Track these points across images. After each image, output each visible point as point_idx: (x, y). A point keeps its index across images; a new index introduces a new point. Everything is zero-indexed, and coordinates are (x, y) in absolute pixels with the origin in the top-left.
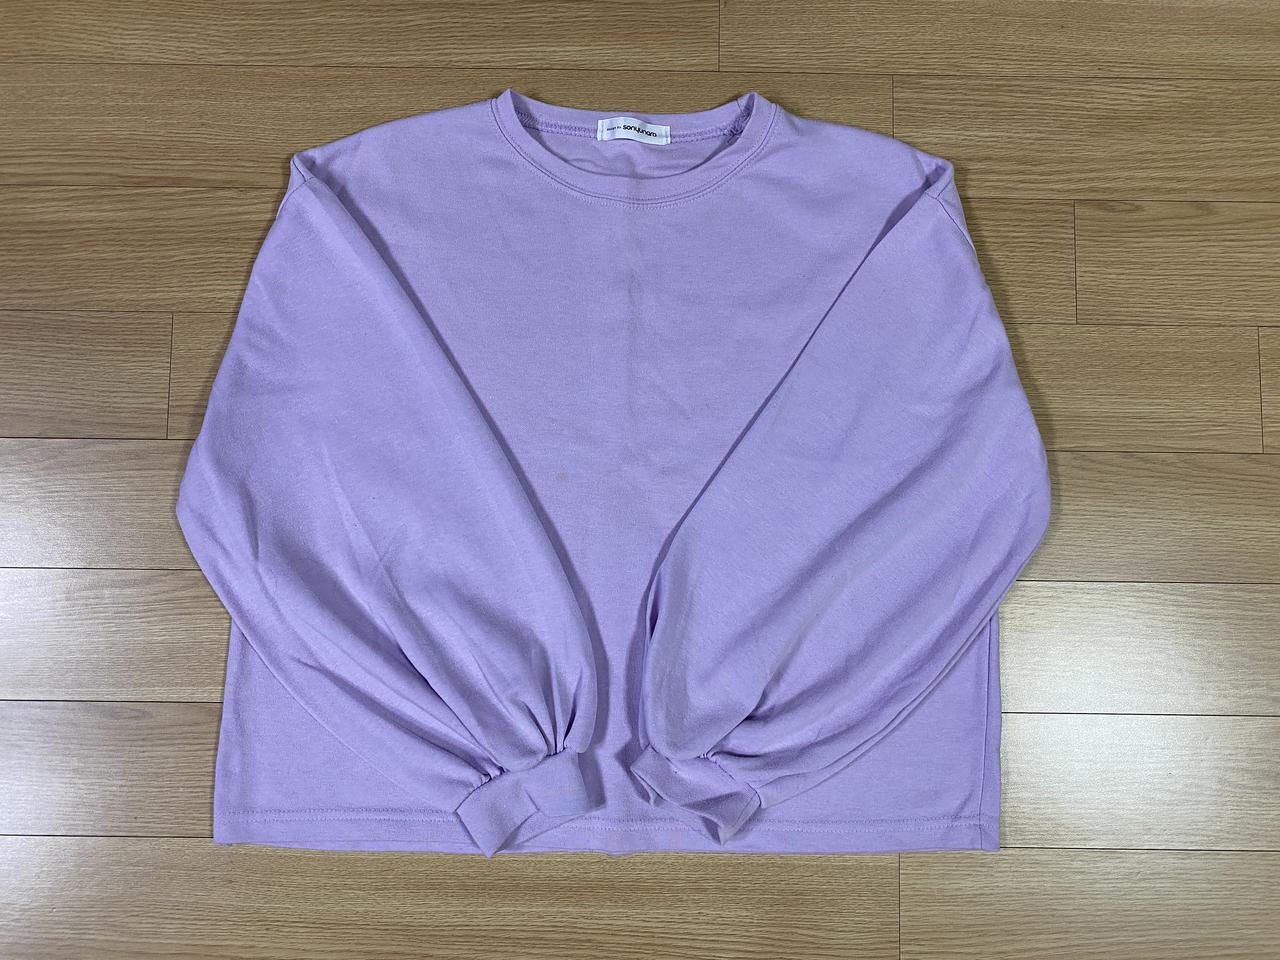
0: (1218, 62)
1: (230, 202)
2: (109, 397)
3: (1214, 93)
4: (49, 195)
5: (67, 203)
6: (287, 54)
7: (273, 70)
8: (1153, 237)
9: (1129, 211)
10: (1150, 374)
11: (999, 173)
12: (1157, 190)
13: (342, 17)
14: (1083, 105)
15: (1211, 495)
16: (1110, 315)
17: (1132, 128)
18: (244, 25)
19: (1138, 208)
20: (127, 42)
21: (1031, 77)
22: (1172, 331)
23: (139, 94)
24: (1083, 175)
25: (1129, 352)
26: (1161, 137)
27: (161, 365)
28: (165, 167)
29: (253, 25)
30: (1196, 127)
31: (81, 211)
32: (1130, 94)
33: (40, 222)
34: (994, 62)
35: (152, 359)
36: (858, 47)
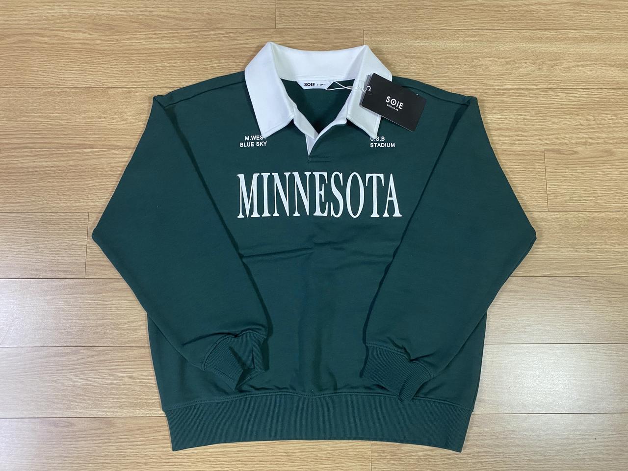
0: (611, 80)
1: (118, 156)
2: (55, 257)
3: (610, 95)
4: (26, 154)
5: (36, 158)
6: (148, 81)
7: (140, 89)
8: (583, 167)
9: (572, 154)
10: (586, 236)
11: (506, 136)
12: (586, 143)
13: (175, 63)
14: (545, 102)
15: (621, 297)
16: (564, 207)
17: (571, 113)
18: (125, 68)
19: (576, 153)
20: (67, 76)
21: (520, 89)
22: (596, 214)
23: (72, 102)
24: (547, 137)
25: (575, 225)
26: (585, 117)
27: (82, 240)
28: (85, 139)
29: (131, 67)
30: (602, 112)
31: (42, 162)
32: (569, 96)
33: (21, 168)
34: (500, 81)
35: (77, 237)
36: (433, 75)
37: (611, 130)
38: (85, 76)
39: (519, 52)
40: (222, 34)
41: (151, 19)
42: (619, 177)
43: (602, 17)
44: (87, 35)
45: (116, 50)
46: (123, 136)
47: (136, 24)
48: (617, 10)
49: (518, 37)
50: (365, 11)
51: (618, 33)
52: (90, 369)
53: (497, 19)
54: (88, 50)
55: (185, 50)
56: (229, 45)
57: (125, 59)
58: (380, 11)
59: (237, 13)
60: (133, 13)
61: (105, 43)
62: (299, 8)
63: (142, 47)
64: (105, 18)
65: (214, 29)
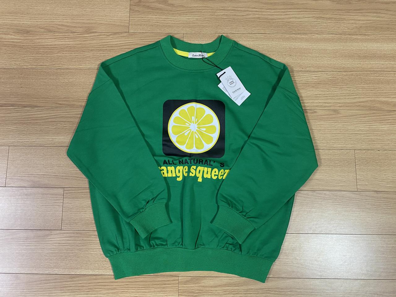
37: (339, 98)
38: (11, 61)
39: (281, 48)
40: (96, 36)
41: (52, 26)
42: (343, 128)
43: (335, 26)
44: (13, 37)
45: (30, 46)
46: (32, 99)
47: (42, 29)
48: (345, 21)
49: (280, 39)
50: (184, 22)
51: (345, 36)
52: (6, 243)
53: (267, 27)
54: (13, 46)
55: (72, 46)
56: (99, 43)
57: (35, 51)
58: (194, 22)
59: (105, 23)
60: (41, 23)
61: (23, 41)
62: (144, 19)
63: (46, 44)
64: (24, 26)
65: (91, 33)
